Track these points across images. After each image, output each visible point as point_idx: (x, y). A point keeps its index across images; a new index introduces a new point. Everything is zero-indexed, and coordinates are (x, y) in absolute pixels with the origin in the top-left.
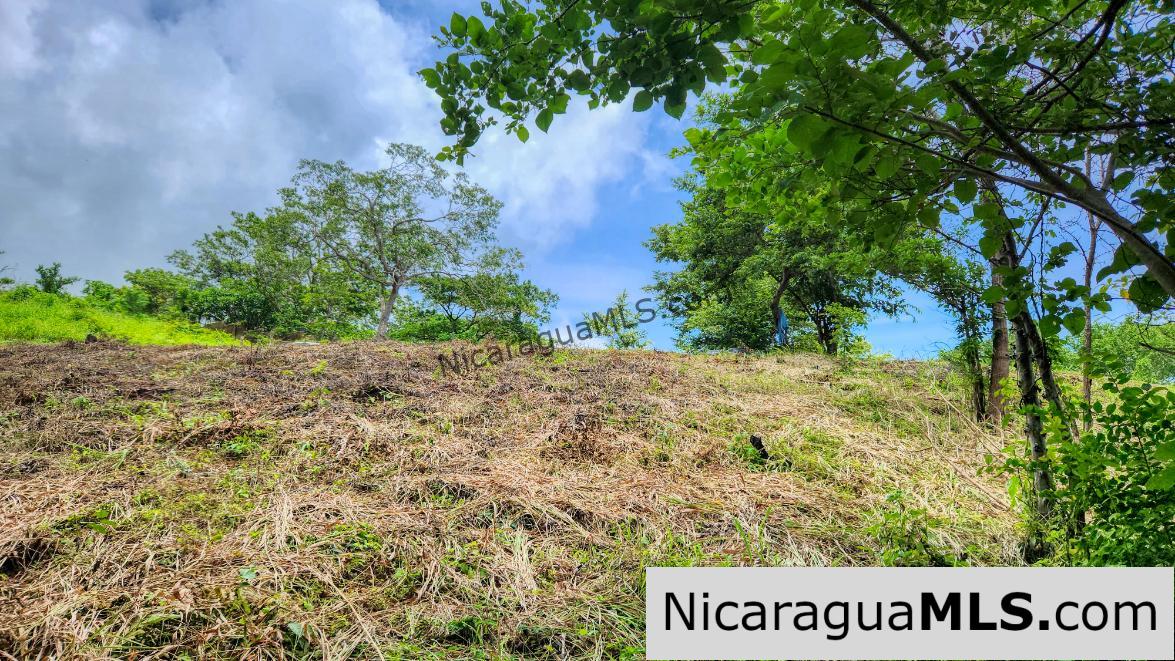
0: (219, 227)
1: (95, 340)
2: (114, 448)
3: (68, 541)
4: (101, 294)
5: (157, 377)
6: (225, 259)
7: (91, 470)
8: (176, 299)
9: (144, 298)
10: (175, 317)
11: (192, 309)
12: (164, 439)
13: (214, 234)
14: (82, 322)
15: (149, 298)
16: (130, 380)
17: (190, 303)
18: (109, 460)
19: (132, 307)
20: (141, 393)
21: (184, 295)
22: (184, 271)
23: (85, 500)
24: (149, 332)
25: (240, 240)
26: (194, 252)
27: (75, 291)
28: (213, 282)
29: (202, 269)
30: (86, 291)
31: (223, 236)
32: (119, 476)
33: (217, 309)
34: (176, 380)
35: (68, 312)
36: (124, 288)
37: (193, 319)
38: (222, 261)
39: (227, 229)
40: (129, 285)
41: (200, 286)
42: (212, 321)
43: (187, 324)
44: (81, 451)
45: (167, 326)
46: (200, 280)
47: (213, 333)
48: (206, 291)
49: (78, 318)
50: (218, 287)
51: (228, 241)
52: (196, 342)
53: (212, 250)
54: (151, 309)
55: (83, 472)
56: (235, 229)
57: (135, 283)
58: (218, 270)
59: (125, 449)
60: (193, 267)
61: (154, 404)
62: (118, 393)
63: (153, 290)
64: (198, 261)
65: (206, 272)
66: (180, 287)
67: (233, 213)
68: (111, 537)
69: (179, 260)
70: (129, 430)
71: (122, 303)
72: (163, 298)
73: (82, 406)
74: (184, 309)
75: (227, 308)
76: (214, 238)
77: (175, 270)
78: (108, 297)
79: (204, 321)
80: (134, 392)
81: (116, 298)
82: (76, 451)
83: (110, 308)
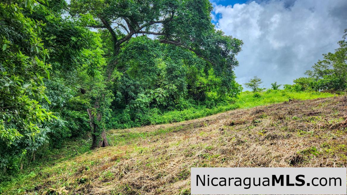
0: (319, 60)
1: (291, 101)
2: (309, 131)
3: (306, 157)
4: (288, 88)
5: (314, 109)
6: (323, 70)
7: (304, 137)
8: (309, 85)
9: (300, 87)
10: (310, 91)
11: (315, 87)
12: (323, 127)
13: (318, 63)
14: (285, 96)
15: (301, 86)
16: (306, 110)
17: (314, 85)
18: (308, 134)
19: (297, 90)
20: (311, 114)
21: (312, 83)
22: (310, 76)
23: (306, 145)
24: (304, 96)
25: (327, 62)
26: (313, 70)
27: (281, 88)
28: (320, 78)
29: (316, 74)
30: (284, 88)
31: (321, 63)
32: (313, 139)
33: (323, 86)
34: (321, 109)
35: (281, 94)
36: (294, 85)
37: (316, 91)
38: (322, 70)
39: (321, 60)
40: (295, 84)
41: (316, 80)
42: (323, 90)
43: (315, 92)
44: (300, 131)
45: (309, 93)
46: (316, 78)
47: (324, 94)
48: (318, 81)
49: (284, 95)
50: (323, 79)
51: (323, 64)
52: (319, 97)
53: (318, 68)
54: (303, 89)
55: (302, 137)
56: (325, 59)
57: (296, 83)
58: (321, 74)
59: (312, 131)
60: (313, 75)
61: (316, 117)
62: (305, 115)
63: (302, 84)
64: (314, 72)
65: (317, 75)
66: (310, 81)
67: (323, 55)
68: (318, 156)
69: (308, 73)
70: (311, 125)
71: (294, 89)
72: (305, 85)
73: (296, 119)
74: (313, 88)
75: (327, 85)
76: (318, 64)
77: (308, 77)
78: (290, 88)
79: (320, 90)
80: (308, 114)
81: (292, 88)
82: (299, 132)
83: (291, 91)
